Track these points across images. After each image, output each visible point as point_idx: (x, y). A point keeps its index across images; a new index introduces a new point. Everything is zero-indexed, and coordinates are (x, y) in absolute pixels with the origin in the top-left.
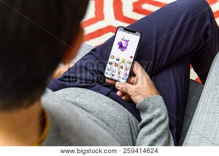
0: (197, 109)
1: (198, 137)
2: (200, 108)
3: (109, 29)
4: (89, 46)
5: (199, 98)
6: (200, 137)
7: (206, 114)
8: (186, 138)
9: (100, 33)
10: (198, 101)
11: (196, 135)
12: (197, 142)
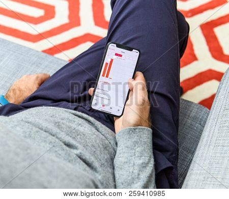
0: (200, 142)
1: (201, 177)
2: (205, 140)
3: (87, 37)
4: (62, 60)
5: (204, 127)
6: (204, 178)
7: (212, 147)
8: (187, 178)
9: (75, 42)
10: (202, 131)
11: (200, 174)
12: (201, 184)
